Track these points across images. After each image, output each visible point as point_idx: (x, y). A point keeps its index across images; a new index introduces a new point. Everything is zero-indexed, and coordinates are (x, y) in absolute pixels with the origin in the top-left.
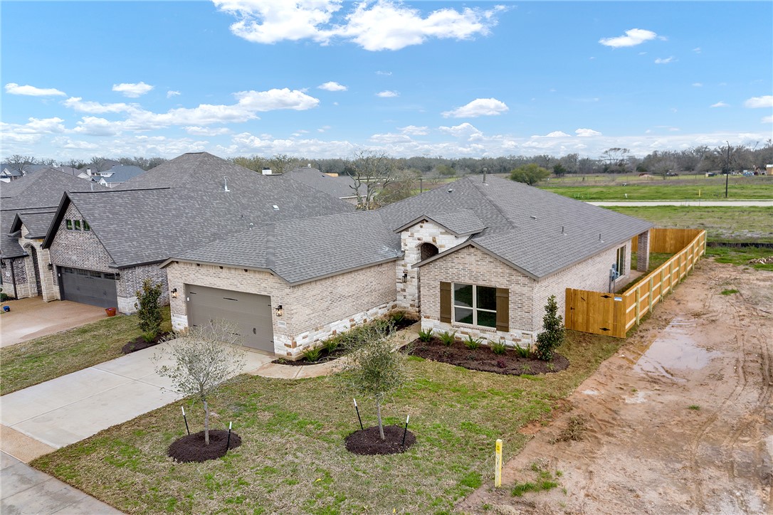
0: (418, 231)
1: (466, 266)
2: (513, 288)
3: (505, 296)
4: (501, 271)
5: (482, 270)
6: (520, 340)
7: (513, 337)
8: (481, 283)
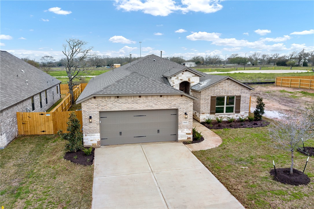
0: (181, 76)
1: (223, 88)
2: (243, 95)
3: (240, 98)
4: (238, 88)
5: (230, 89)
6: (244, 115)
7: (241, 115)
8: (229, 94)
